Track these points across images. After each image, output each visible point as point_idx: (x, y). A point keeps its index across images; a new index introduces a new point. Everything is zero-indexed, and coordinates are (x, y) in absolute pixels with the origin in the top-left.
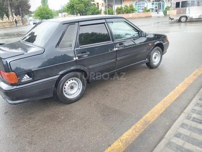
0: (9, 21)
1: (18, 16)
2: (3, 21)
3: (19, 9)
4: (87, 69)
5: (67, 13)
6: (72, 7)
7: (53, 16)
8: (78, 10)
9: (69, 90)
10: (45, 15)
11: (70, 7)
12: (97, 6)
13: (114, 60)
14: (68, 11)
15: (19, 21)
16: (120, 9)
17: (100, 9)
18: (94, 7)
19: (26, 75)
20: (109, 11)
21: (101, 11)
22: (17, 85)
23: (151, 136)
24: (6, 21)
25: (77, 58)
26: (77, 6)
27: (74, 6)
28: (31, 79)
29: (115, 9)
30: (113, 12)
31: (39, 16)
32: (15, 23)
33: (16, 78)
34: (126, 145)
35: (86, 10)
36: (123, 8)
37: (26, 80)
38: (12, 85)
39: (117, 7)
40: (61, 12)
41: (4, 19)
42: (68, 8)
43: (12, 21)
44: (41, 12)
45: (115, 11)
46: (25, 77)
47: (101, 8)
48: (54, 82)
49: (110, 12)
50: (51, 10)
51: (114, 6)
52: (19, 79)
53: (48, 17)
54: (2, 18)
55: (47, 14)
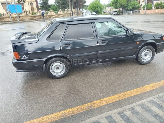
0: (68, 13)
1: (75, 9)
2: (64, 13)
3: (76, 4)
4: (69, 57)
5: (112, 7)
6: (116, 3)
7: (102, 9)
8: (121, 5)
9: (55, 70)
10: (96, 9)
11: (114, 2)
12: (138, 2)
13: (95, 53)
14: (112, 5)
15: (75, 13)
16: (159, 5)
17: (140, 5)
18: (135, 2)
19: (24, 55)
20: (147, 6)
21: (141, 6)
22: (19, 61)
23: (84, 117)
24: (66, 13)
25: (61, 48)
26: (120, 2)
27: (117, 2)
28: (27, 58)
29: (154, 4)
30: (152, 7)
31: (91, 9)
32: (71, 14)
33: (18, 56)
34: (62, 117)
35: (127, 5)
36: (163, 4)
37: (24, 58)
38: (17, 60)
39: (157, 2)
40: (108, 6)
41: (65, 11)
42: (112, 3)
43: (70, 13)
44: (93, 6)
45: (154, 6)
46: (24, 56)
47: (141, 3)
48: (43, 63)
49: (149, 7)
50: (101, 5)
51: (154, 2)
52: (20, 57)
53: (98, 10)
54: (64, 11)
55: (98, 8)
